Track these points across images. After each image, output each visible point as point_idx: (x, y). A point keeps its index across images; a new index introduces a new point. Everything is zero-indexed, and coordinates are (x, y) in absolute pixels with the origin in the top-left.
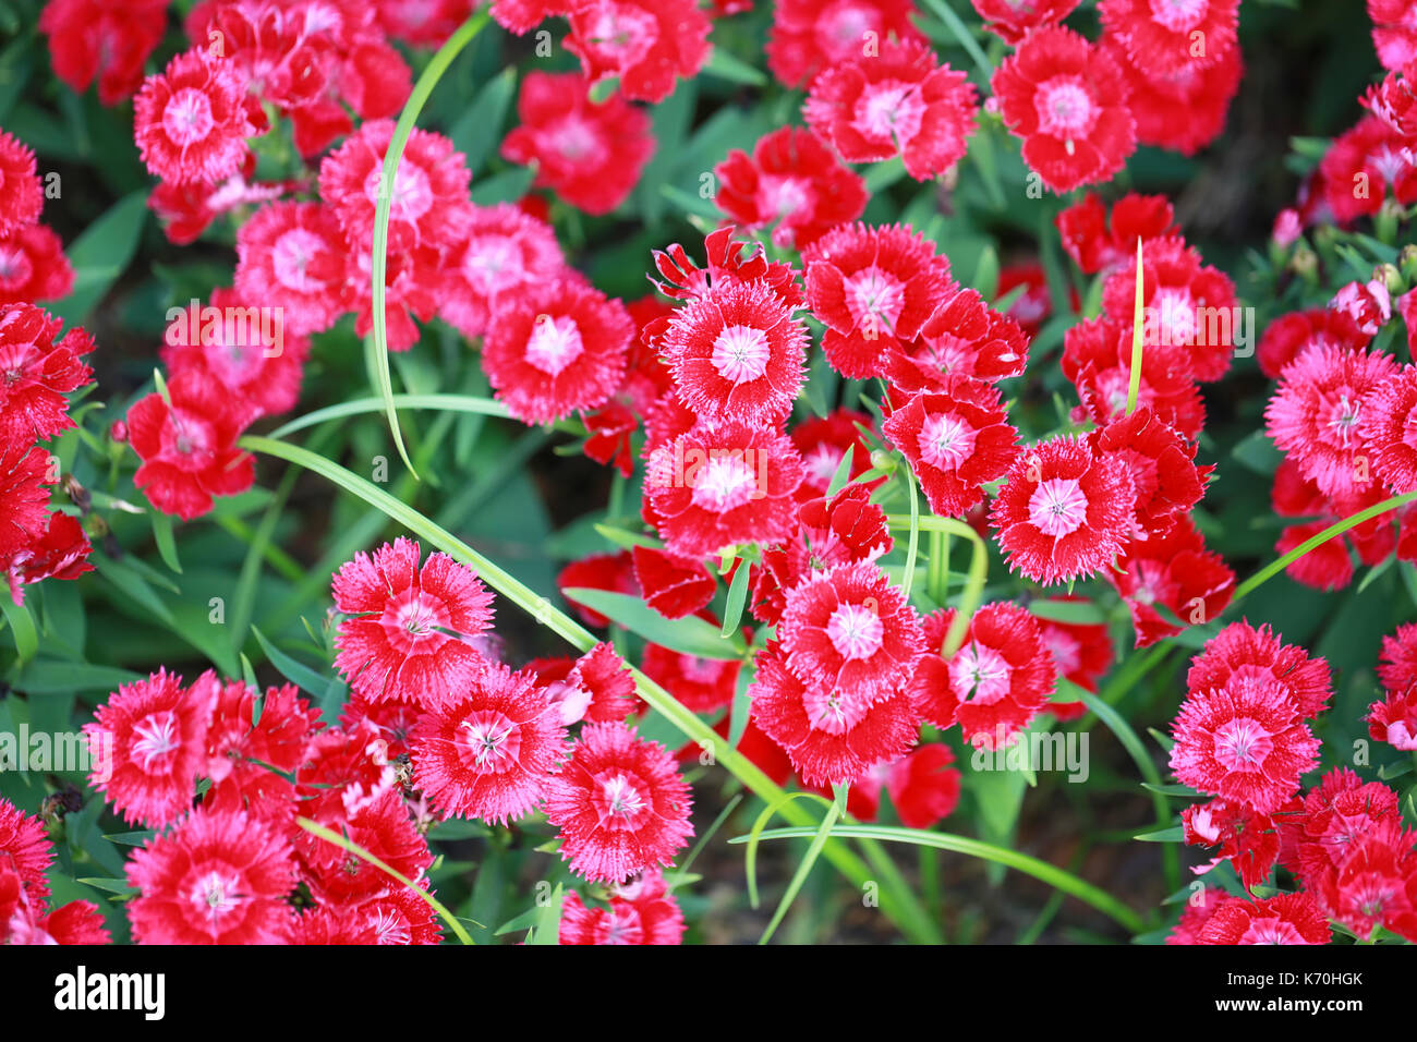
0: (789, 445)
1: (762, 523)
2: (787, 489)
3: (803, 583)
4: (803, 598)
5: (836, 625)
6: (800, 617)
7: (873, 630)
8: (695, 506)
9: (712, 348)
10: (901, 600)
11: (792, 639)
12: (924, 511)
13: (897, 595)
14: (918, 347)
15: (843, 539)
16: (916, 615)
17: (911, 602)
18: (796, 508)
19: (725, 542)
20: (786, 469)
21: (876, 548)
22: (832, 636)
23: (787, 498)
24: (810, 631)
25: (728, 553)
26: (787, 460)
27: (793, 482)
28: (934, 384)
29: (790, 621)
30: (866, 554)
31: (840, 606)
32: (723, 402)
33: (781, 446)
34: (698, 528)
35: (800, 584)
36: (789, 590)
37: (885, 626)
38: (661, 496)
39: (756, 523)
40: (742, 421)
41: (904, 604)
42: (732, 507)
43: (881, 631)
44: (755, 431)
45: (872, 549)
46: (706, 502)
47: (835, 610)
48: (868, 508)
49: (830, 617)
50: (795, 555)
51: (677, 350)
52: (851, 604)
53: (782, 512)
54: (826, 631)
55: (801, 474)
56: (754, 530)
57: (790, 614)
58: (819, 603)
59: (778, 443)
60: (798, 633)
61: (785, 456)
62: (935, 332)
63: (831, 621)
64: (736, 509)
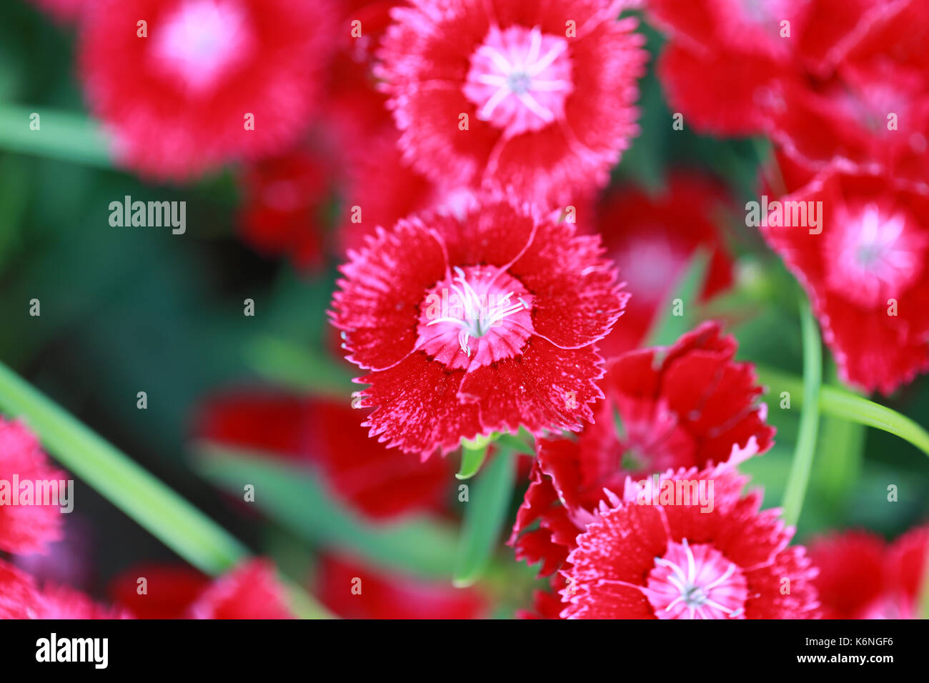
0: (595, 249)
1: (539, 394)
2: (589, 334)
3: (610, 505)
4: (606, 529)
5: (663, 580)
6: (598, 562)
7: (728, 592)
8: (422, 353)
9: (467, 66)
10: (781, 536)
11: (583, 602)
12: (826, 377)
13: (772, 528)
14: (830, 83)
15: (683, 422)
16: (803, 563)
17: (796, 541)
18: (604, 366)
19: (472, 429)
20: (589, 293)
21: (742, 446)
22: (654, 600)
23: (589, 348)
24: (616, 588)
25: (476, 444)
26: (591, 278)
27: (602, 320)
28: (856, 151)
29: (581, 568)
30: (725, 457)
31: (671, 546)
32: (482, 163)
33: (582, 251)
34: (424, 397)
35: (602, 504)
36: (582, 513)
37: (749, 586)
38: (362, 330)
39: (529, 395)
40: (514, 201)
41: (784, 545)
42: (487, 362)
43: (743, 595)
44: (537, 221)
45: (736, 447)
46: (441, 348)
47: (662, 553)
48: (730, 371)
49: (653, 566)
50: (595, 445)
51: (407, 66)
52: (691, 543)
53: (579, 375)
54: (645, 591)
55: (616, 305)
56: (525, 408)
57: (581, 556)
58: (634, 537)
59: (577, 246)
60: (594, 593)
61: (588, 271)
62: (866, 58)
63: (654, 572)
64: (494, 365)
